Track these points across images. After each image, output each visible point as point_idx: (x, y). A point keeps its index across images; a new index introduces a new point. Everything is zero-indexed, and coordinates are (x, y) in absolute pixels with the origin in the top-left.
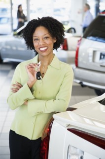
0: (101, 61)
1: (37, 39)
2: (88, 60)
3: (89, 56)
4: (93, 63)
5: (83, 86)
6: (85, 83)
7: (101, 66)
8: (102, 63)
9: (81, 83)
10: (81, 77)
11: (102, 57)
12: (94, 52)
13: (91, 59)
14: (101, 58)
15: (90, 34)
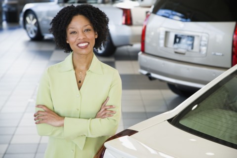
0: (176, 46)
1: (74, 32)
2: (158, 44)
3: (159, 39)
4: (165, 48)
5: (151, 79)
6: (153, 75)
7: (176, 53)
8: (177, 49)
9: (148, 75)
10: (148, 66)
11: (178, 40)
12: (167, 33)
13: (162, 42)
14: (175, 42)
15: (163, 6)
